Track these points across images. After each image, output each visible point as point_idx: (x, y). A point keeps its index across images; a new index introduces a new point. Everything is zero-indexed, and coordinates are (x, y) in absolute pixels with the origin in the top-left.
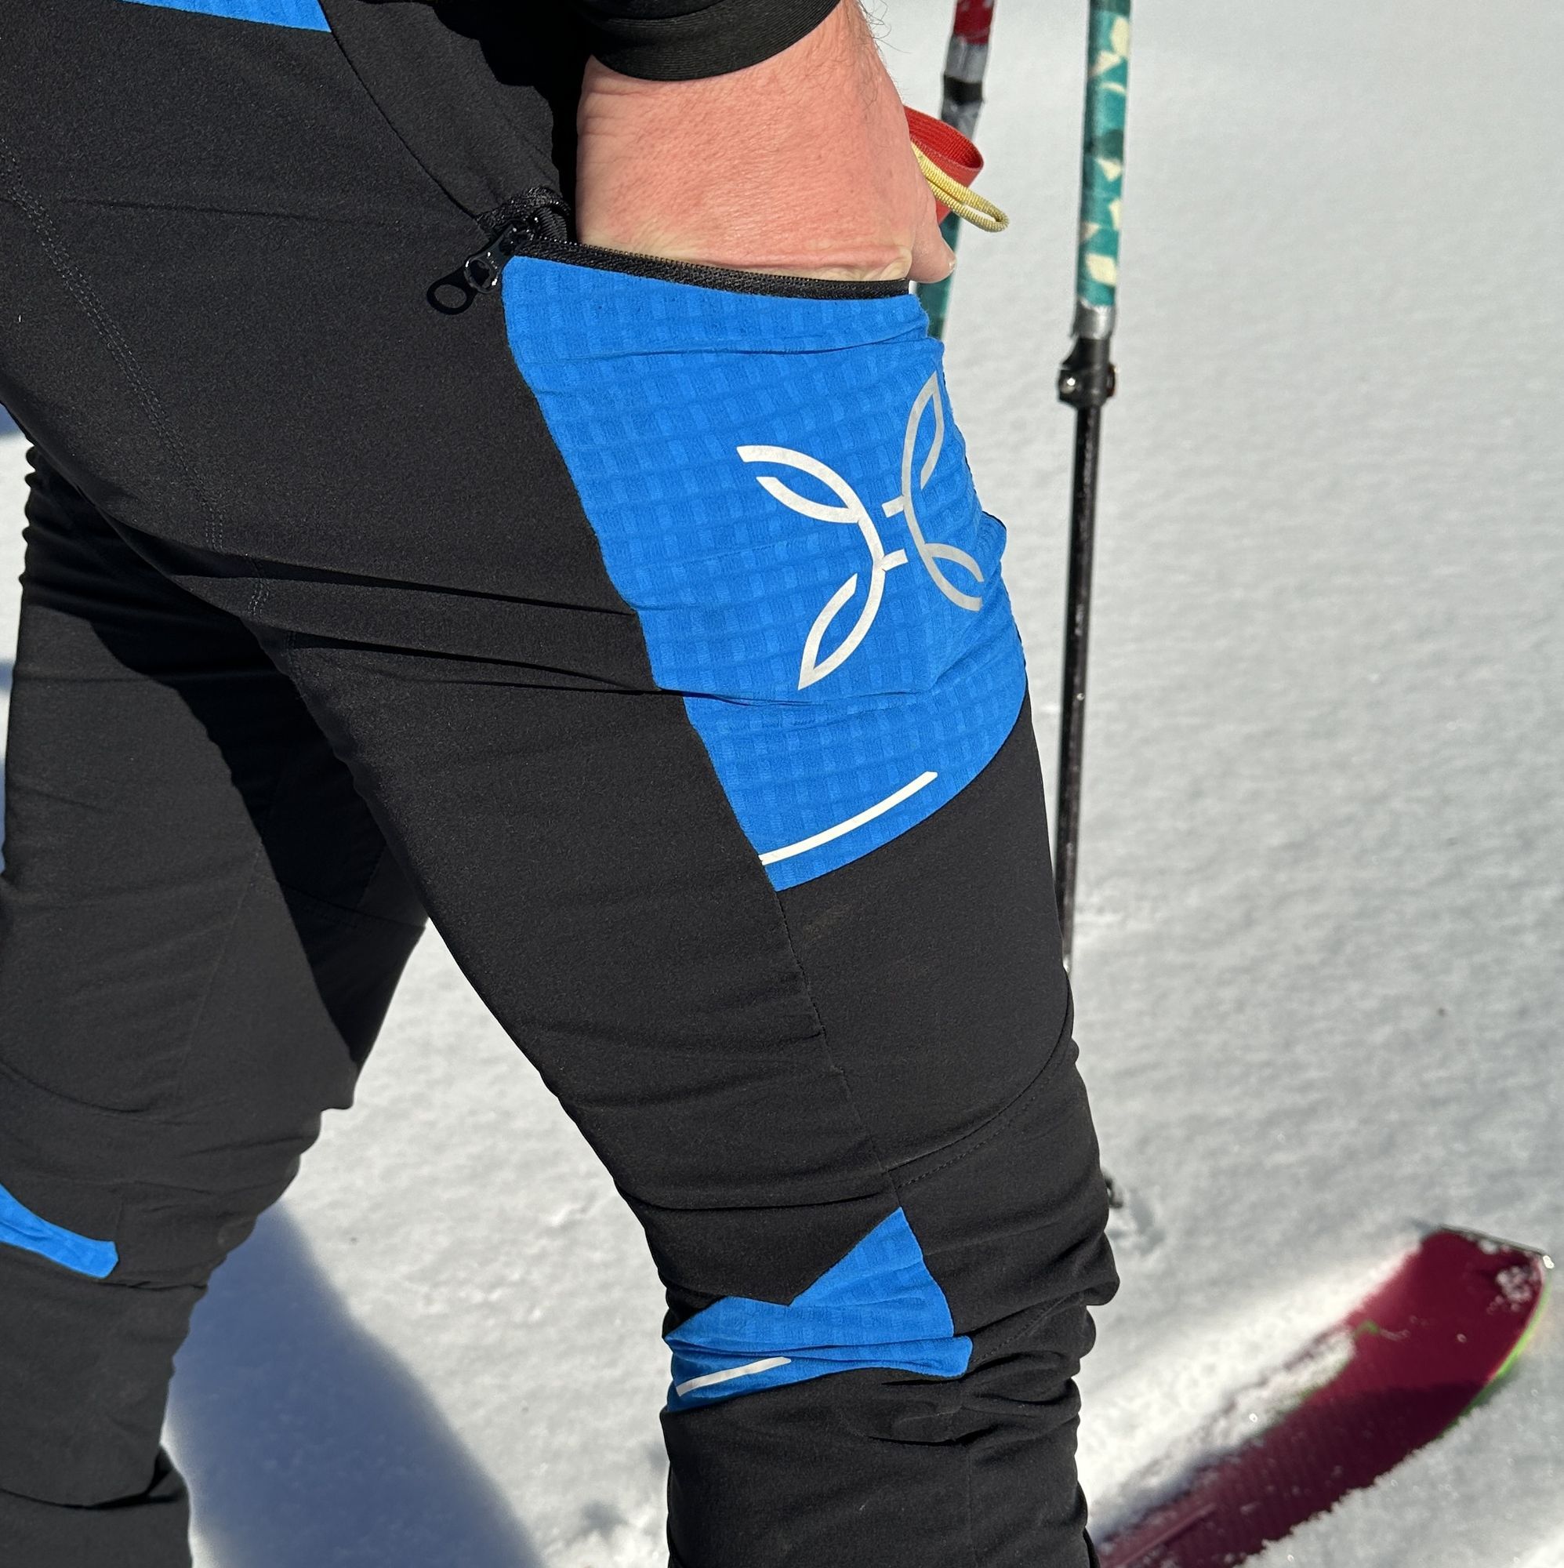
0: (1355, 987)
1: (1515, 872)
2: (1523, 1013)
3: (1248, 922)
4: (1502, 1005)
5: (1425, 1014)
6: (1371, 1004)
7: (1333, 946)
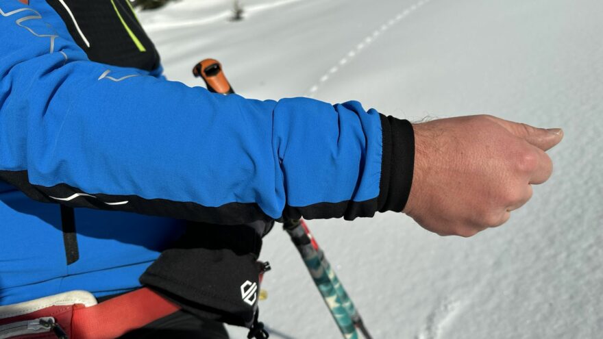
0: (526, 304)
1: (552, 252)
2: (571, 297)
3: (493, 292)
4: (565, 297)
5: (546, 306)
6: (531, 308)
7: (516, 292)
